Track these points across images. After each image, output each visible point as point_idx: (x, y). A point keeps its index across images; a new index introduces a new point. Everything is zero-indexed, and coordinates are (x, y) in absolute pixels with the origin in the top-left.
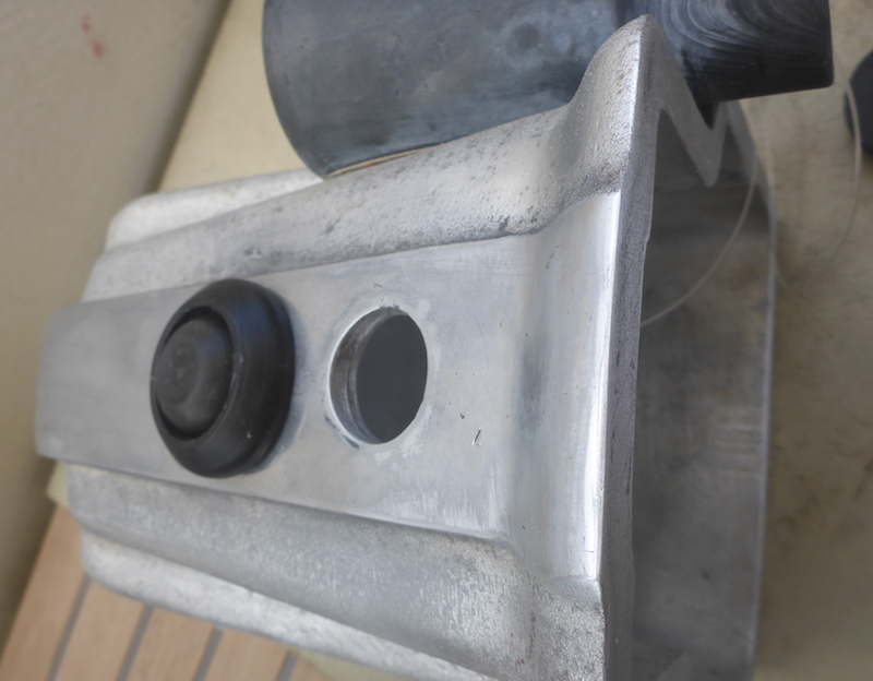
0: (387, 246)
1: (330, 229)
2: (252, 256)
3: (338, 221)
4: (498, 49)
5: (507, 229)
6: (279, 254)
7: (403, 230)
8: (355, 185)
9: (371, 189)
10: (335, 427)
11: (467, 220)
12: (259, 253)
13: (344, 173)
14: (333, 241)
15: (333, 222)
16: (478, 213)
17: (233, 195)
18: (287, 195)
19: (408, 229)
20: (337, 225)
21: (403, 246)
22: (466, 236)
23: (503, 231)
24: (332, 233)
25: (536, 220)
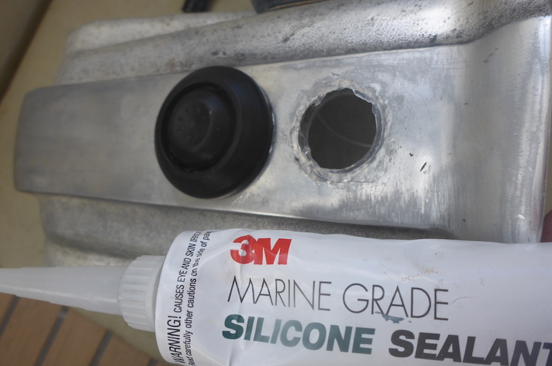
0: (337, 51)
1: (286, 40)
2: (218, 56)
3: (292, 35)
5: (437, 42)
6: (243, 55)
7: (350, 41)
8: (303, 13)
9: (318, 16)
11: (402, 36)
12: (224, 54)
13: (282, 8)
14: (289, 47)
15: (288, 36)
16: (411, 32)
17: (168, 24)
18: (207, 26)
19: (354, 41)
20: (292, 37)
22: (404, 46)
23: (433, 42)
24: (288, 42)
25: (461, 37)
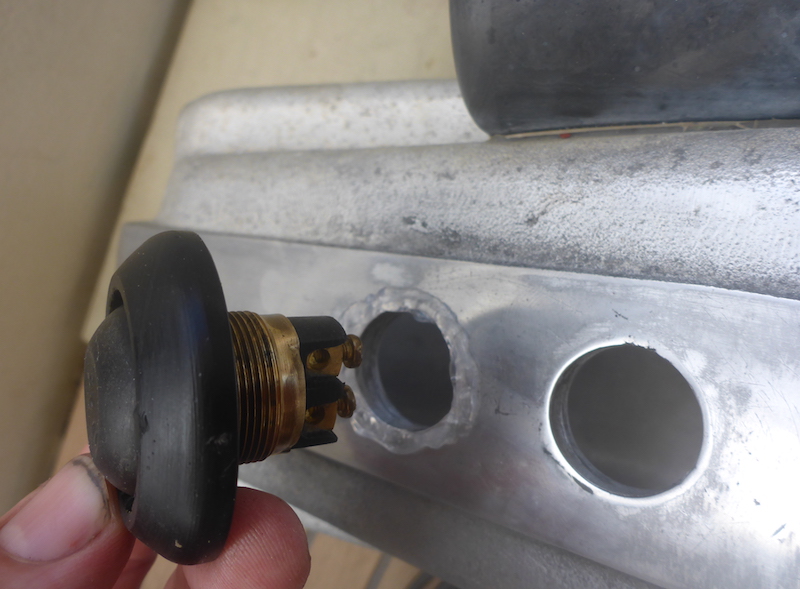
0: (626, 267)
1: (532, 221)
2: (414, 226)
3: (544, 213)
4: (785, 35)
6: (455, 234)
7: (651, 250)
8: (564, 170)
9: (592, 182)
10: (557, 462)
11: (754, 261)
12: (424, 225)
14: (537, 237)
15: (536, 213)
16: (774, 257)
19: (659, 250)
20: (542, 218)
21: (652, 272)
22: (758, 284)
24: (536, 227)
